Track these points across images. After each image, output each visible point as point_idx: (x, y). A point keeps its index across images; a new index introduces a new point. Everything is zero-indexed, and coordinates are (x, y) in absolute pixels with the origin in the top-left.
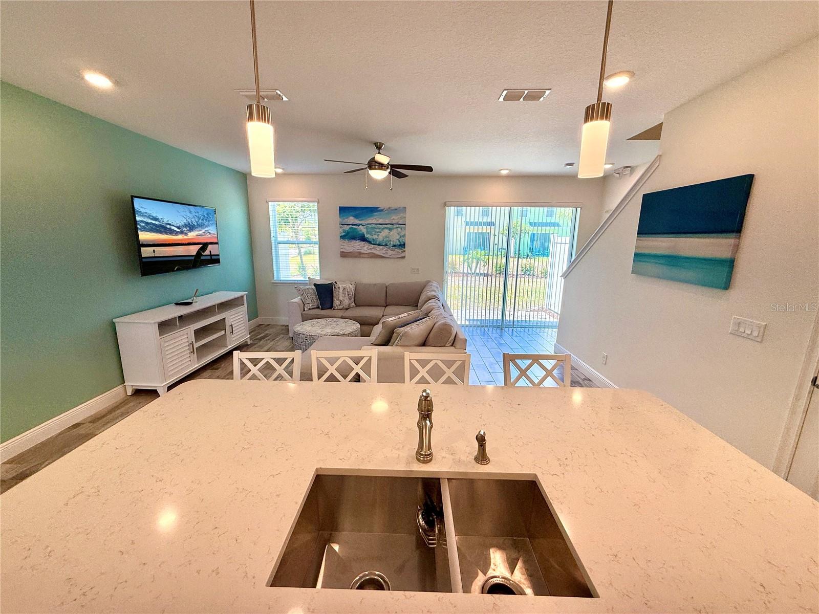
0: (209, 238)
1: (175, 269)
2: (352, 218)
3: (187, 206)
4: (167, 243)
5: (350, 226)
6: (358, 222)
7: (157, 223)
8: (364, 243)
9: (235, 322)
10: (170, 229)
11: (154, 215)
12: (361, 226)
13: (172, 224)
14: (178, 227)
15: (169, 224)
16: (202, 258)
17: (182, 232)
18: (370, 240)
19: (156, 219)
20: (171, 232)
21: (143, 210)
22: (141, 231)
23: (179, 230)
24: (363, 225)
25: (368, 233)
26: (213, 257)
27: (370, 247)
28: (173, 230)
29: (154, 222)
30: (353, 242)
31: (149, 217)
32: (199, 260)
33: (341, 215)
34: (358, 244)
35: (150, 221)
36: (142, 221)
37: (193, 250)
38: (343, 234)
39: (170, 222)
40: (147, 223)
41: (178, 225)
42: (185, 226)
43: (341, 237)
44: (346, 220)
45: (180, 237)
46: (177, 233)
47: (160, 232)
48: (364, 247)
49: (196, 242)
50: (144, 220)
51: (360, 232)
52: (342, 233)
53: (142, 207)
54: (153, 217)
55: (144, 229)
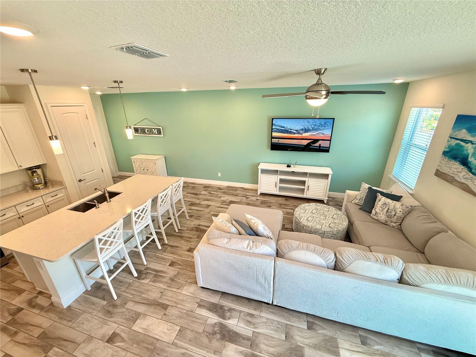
0: (322, 136)
1: (289, 150)
2: (464, 131)
3: (306, 119)
4: (287, 138)
5: (458, 142)
6: (469, 138)
7: (283, 129)
8: (463, 167)
9: (311, 186)
10: (291, 131)
11: (282, 126)
12: (469, 145)
13: (292, 129)
14: (296, 131)
15: (291, 129)
16: (311, 147)
17: (299, 133)
18: (472, 166)
19: (283, 127)
20: (291, 133)
21: (277, 124)
22: (274, 132)
23: (296, 132)
24: (472, 144)
25: (473, 155)
26: (321, 148)
27: (467, 176)
28: (293, 132)
29: (281, 128)
30: (451, 163)
31: (279, 126)
32: (308, 148)
33: (456, 126)
34: (456, 167)
35: (279, 128)
36: (275, 128)
37: (305, 142)
38: (447, 150)
39: (291, 128)
40: (278, 129)
41: (297, 129)
42: (302, 130)
43: (444, 152)
44: (457, 132)
45: (296, 135)
46: (294, 133)
47: (284, 133)
48: (460, 172)
49: (309, 138)
50: (276, 128)
51: (465, 152)
52: (446, 148)
53: (277, 123)
54: (281, 126)
55: (276, 131)
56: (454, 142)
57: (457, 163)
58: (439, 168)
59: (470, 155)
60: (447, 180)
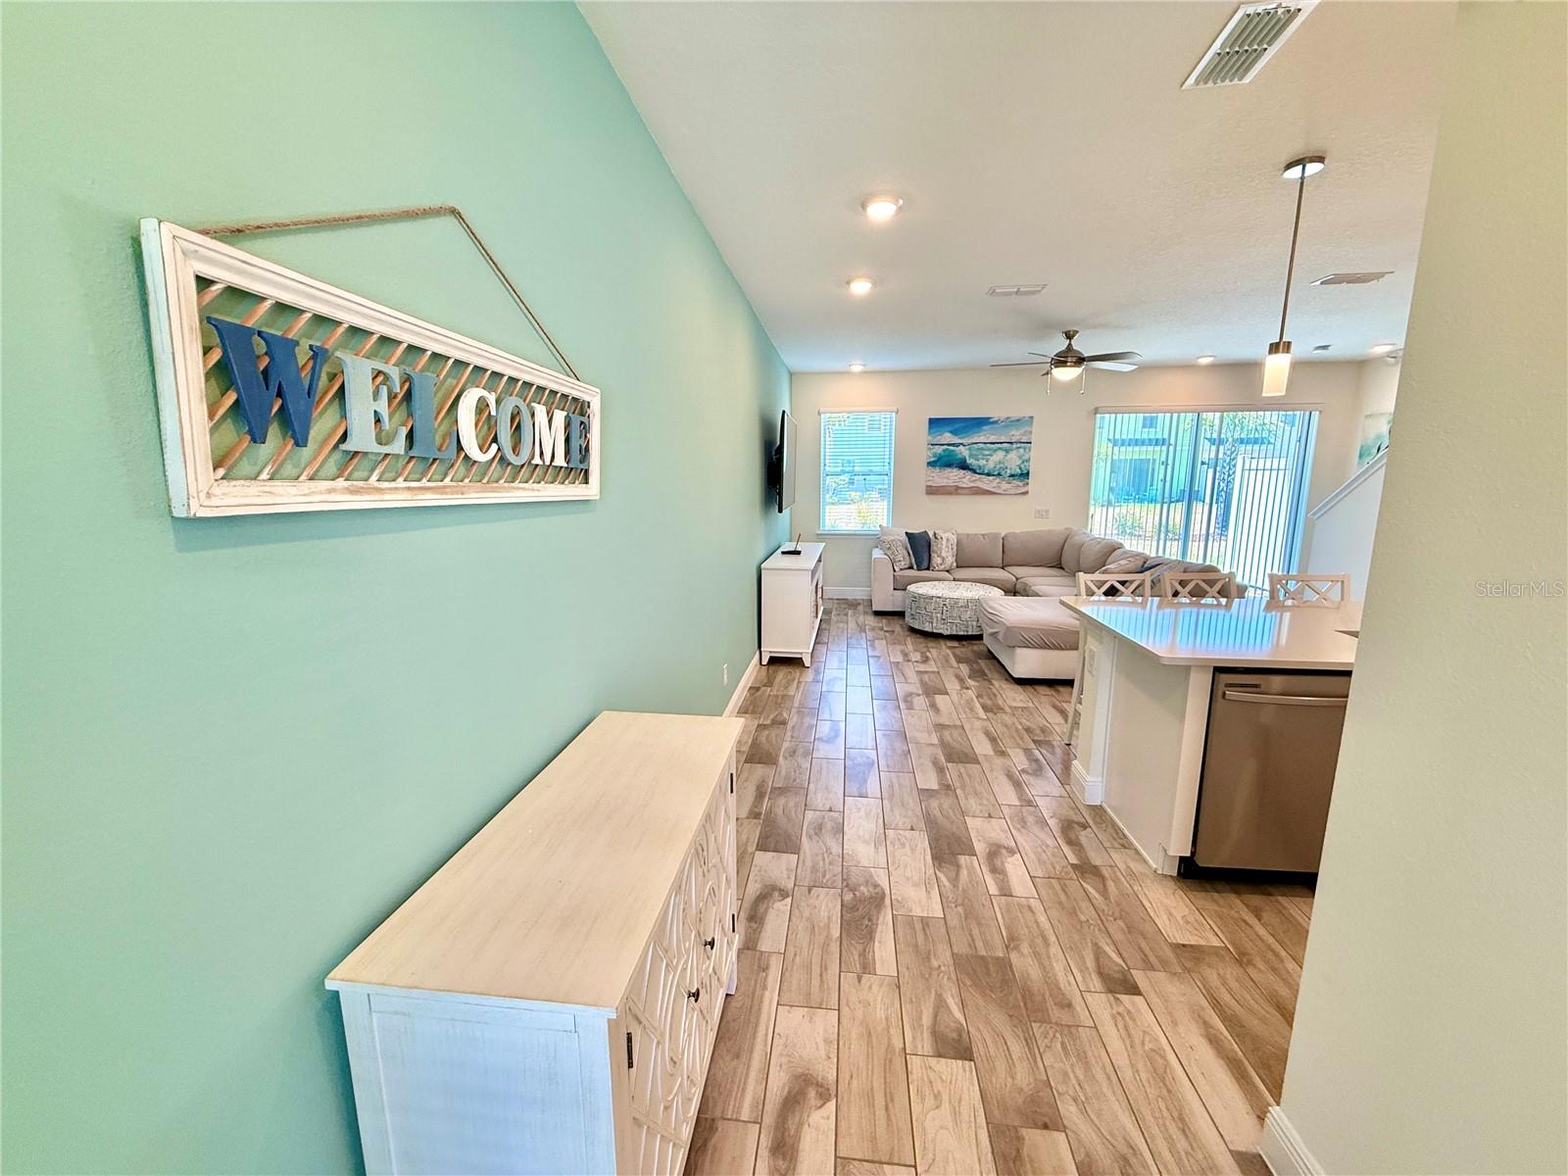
2: (948, 435)
5: (945, 447)
6: (957, 440)
8: (965, 471)
25: (971, 456)
27: (974, 478)
30: (947, 472)
33: (932, 431)
34: (955, 474)
44: (939, 437)
48: (964, 478)
51: (960, 456)
56: (939, 450)
57: (955, 470)
58: (929, 484)
59: (967, 457)
60: (950, 493)
